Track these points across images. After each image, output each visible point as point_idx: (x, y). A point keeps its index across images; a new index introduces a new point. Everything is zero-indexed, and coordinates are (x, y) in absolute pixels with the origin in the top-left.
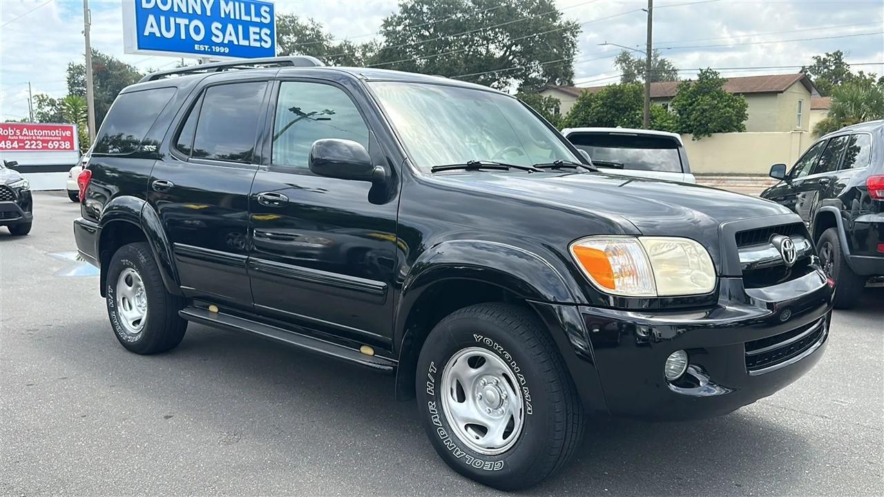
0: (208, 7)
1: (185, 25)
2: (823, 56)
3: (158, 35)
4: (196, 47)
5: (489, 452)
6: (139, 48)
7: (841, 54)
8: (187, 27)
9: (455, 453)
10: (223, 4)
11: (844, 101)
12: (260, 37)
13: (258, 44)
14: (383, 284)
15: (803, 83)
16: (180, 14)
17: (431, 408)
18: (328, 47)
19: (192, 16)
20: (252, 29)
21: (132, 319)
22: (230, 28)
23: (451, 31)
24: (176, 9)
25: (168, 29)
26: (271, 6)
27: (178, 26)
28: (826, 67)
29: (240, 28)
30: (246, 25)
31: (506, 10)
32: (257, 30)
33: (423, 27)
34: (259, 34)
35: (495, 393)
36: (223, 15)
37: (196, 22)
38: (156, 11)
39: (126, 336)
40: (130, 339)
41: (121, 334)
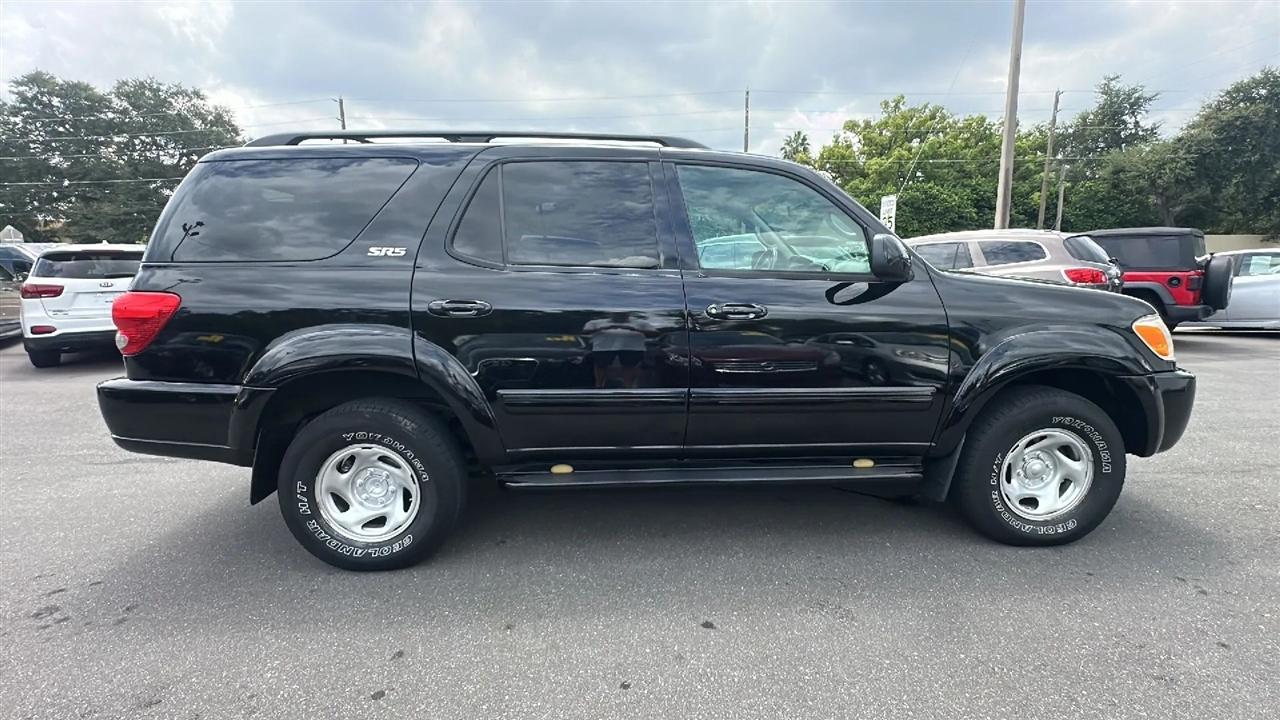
9: (1024, 529)
17: (994, 496)
21: (359, 522)
39: (360, 551)
40: (375, 553)
41: (345, 551)
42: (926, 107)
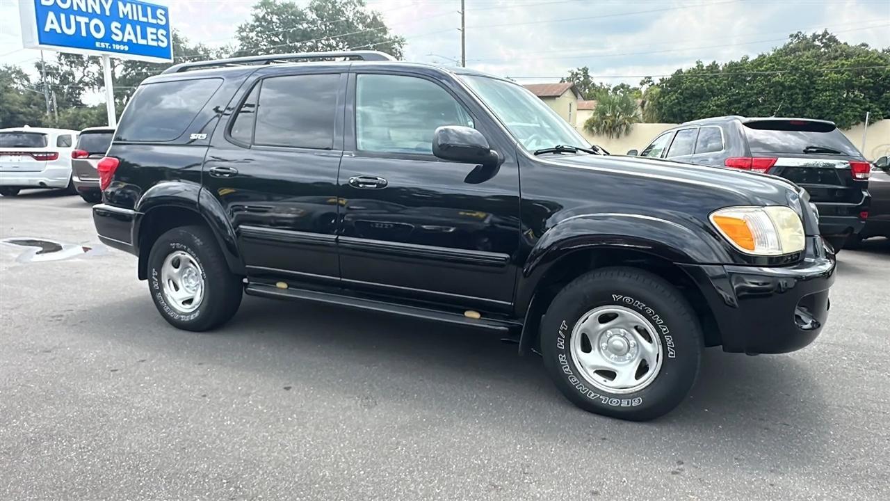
0: (107, 7)
1: (86, 23)
2: (575, 71)
3: (59, 31)
4: (98, 44)
5: (621, 391)
6: (40, 43)
7: (588, 69)
8: (87, 25)
9: (589, 395)
10: (121, 5)
11: (604, 105)
12: (157, 37)
13: (155, 44)
14: (506, 256)
15: (572, 91)
16: (80, 12)
17: (561, 360)
18: (185, 49)
19: (93, 15)
20: (150, 30)
21: (181, 299)
22: (129, 27)
23: (298, 38)
24: (75, 8)
25: (69, 27)
26: (166, 10)
27: (78, 24)
28: (578, 79)
29: (138, 28)
30: (144, 26)
31: (345, 23)
32: (154, 30)
33: (273, 35)
34: (156, 34)
35: (623, 343)
36: (121, 16)
37: (95, 21)
38: (55, 8)
39: (177, 316)
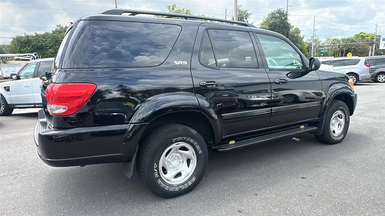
39: (177, 188)
40: (183, 187)
41: (172, 189)
42: (184, 9)
